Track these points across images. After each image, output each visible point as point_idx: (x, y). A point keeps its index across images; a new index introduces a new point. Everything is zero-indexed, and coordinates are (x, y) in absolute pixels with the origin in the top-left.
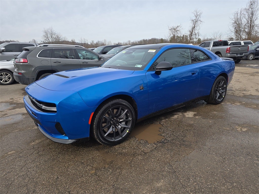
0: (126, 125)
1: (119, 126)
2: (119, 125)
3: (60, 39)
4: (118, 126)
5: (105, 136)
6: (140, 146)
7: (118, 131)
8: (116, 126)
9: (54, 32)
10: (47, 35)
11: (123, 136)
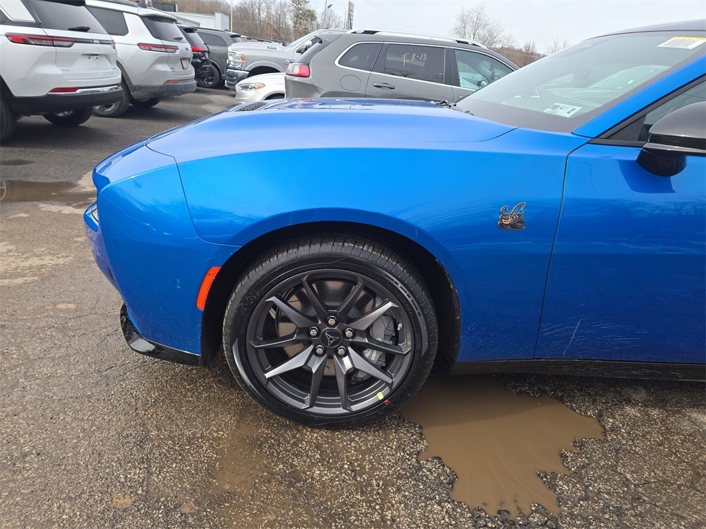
0: (383, 369)
1: (346, 360)
2: (347, 353)
4: (340, 357)
5: (268, 375)
6: (399, 490)
7: (334, 378)
8: (331, 353)
9: (486, 18)
10: (465, 28)
11: (355, 408)
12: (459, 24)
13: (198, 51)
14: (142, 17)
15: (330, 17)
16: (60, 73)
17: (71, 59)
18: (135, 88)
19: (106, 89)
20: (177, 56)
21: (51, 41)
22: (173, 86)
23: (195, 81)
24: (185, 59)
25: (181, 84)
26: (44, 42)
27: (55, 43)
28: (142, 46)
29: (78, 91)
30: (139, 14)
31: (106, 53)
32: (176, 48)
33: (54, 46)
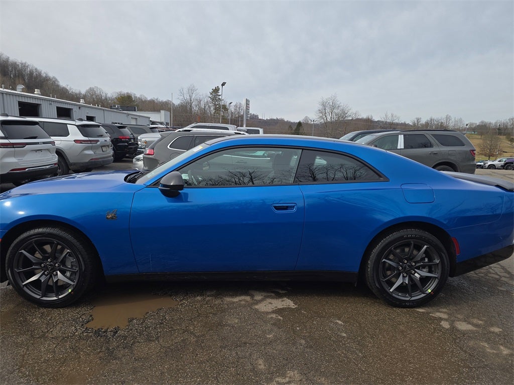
3: (347, 115)
10: (325, 109)
12: (321, 107)
13: (126, 139)
14: (78, 126)
15: (240, 108)
16: (17, 161)
17: (24, 154)
18: (72, 164)
19: (47, 167)
20: (98, 145)
21: (13, 145)
22: (95, 162)
23: (112, 158)
24: (104, 146)
25: (100, 160)
26: (9, 146)
27: (15, 146)
28: (76, 141)
29: (27, 170)
30: (76, 124)
31: (48, 148)
32: (98, 141)
33: (14, 148)
